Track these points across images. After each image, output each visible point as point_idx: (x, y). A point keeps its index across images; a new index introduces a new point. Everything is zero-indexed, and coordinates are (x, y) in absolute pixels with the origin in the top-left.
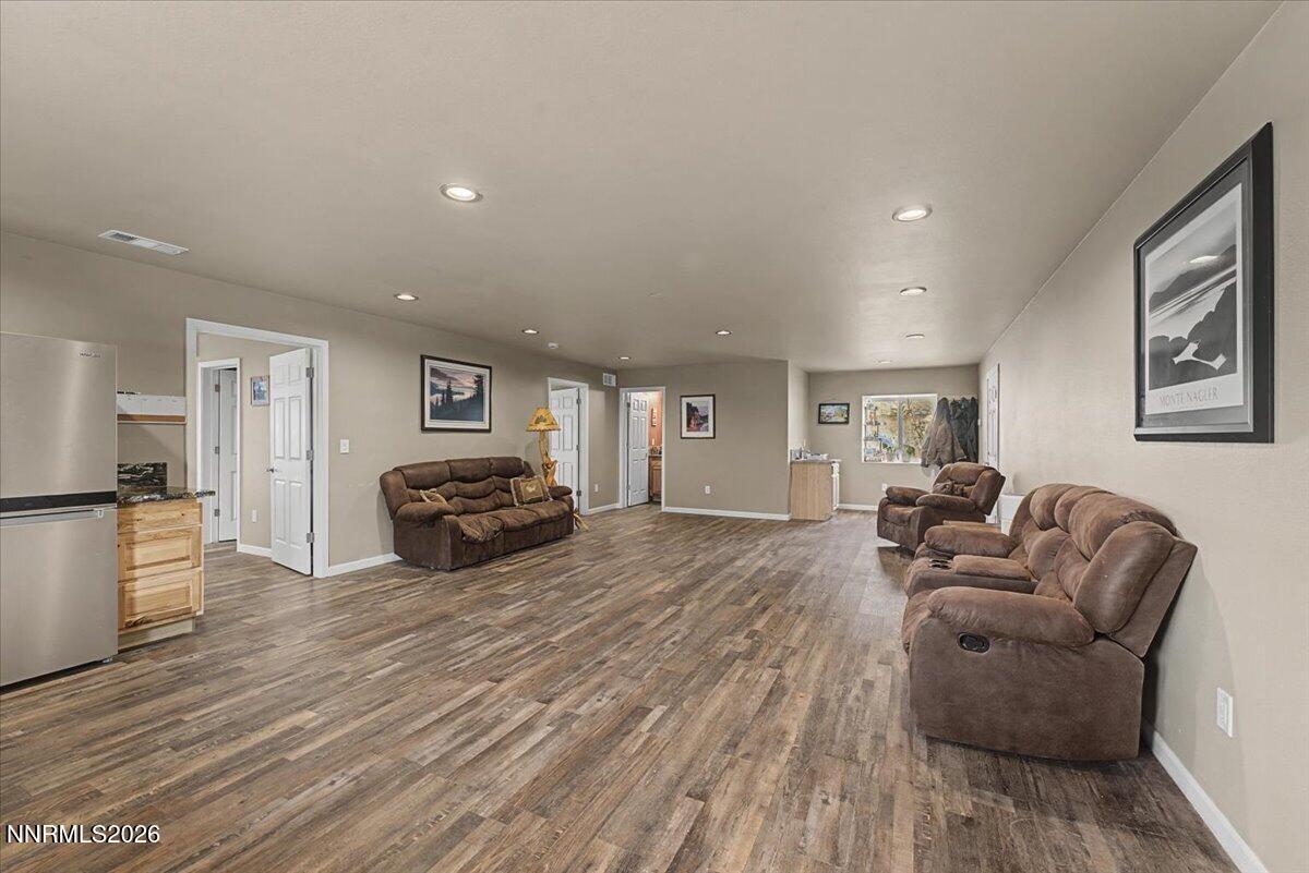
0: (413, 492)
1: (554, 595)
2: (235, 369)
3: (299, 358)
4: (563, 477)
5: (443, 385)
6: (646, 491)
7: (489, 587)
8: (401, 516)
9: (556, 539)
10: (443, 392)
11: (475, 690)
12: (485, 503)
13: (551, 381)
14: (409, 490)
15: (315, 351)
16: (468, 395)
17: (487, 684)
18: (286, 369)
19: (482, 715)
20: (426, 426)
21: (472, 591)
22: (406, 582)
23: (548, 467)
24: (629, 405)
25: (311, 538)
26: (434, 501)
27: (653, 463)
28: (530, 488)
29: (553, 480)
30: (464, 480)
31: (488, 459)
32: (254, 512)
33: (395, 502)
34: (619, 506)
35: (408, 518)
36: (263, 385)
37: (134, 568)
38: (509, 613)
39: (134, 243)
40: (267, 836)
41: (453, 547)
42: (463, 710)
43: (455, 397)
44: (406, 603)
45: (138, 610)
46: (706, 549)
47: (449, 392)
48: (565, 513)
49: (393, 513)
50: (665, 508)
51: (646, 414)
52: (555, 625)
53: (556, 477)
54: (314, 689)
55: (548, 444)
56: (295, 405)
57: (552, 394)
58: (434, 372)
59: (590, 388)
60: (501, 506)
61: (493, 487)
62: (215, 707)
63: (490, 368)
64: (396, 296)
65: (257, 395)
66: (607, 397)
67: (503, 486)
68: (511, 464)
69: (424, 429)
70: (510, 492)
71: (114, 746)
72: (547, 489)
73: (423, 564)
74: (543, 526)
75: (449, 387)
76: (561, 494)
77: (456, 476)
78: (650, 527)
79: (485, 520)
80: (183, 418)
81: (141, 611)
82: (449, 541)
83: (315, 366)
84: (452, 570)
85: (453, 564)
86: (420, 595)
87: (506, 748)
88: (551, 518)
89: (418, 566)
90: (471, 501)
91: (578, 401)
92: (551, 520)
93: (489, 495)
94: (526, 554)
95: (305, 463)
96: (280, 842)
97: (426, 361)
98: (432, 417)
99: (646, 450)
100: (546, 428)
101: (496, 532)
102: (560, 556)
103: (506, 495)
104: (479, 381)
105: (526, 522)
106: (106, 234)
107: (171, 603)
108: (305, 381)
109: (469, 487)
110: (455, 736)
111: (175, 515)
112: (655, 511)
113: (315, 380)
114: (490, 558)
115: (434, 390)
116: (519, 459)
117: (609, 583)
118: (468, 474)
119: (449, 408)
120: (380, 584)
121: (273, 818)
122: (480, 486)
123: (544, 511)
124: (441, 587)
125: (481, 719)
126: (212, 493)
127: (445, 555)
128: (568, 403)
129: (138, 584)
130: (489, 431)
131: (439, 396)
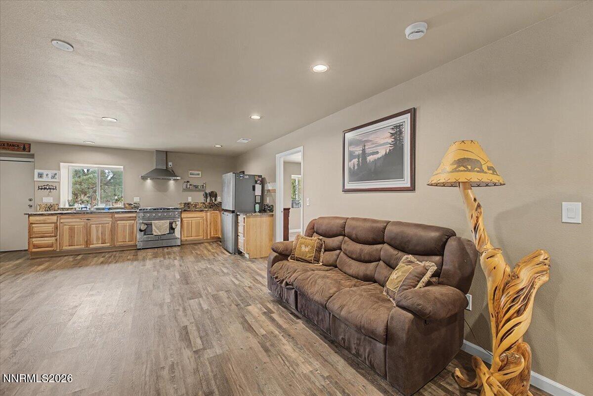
5: (358, 150)
10: (358, 156)
16: (382, 153)
43: (371, 157)
47: (364, 154)
63: (412, 111)
75: (364, 150)
80: (275, 190)
98: (351, 179)
104: (397, 132)
115: (352, 156)
130: (412, 188)
131: (355, 161)
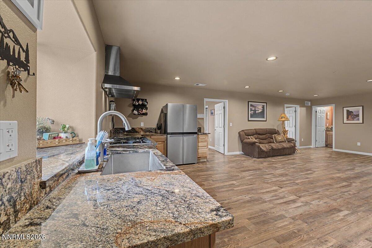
0: (247, 137)
1: (292, 170)
2: (207, 108)
3: (221, 105)
4: (290, 135)
5: (253, 109)
6: (324, 142)
7: (270, 164)
8: (244, 142)
9: (289, 154)
10: (253, 110)
11: (274, 188)
12: (265, 141)
13: (286, 105)
14: (246, 136)
15: (225, 103)
16: (260, 111)
17: (277, 188)
18: (218, 108)
19: (279, 194)
20: (249, 120)
21: (265, 164)
22: (246, 159)
23: (285, 132)
24: (316, 112)
25: (224, 145)
26: (252, 139)
27: (328, 132)
28: (279, 138)
29: (287, 136)
30: (259, 134)
31: (266, 129)
32: (211, 139)
33: (242, 139)
34: (311, 147)
35: (246, 143)
36: (213, 111)
37: (199, 147)
38: (279, 172)
39: (199, 85)
40: (236, 201)
41: (258, 152)
42: (272, 192)
43: (257, 112)
44: (248, 164)
45: (199, 155)
46: (360, 166)
47: (255, 111)
48: (292, 146)
49: (242, 141)
50: (334, 149)
51: (325, 115)
52: (296, 178)
53: (288, 135)
54: (234, 177)
55: (284, 125)
56: (220, 115)
57: (286, 109)
58: (251, 105)
59: (300, 107)
60: (271, 142)
61: (267, 137)
62: (217, 176)
63: (266, 103)
64: (244, 87)
65: (212, 113)
66: (307, 110)
67: (271, 137)
68: (273, 131)
69: (249, 121)
70: (273, 139)
71: (203, 178)
72: (285, 139)
73: (250, 155)
74: (284, 150)
75: (255, 109)
76: (290, 140)
77: (257, 133)
78: (328, 155)
79: (267, 145)
80: (203, 118)
81: (200, 155)
82: (257, 150)
83: (225, 106)
84: (258, 158)
85: (258, 156)
86: (250, 162)
87: (289, 204)
88: (287, 147)
89: (249, 156)
90: (262, 140)
91: (295, 111)
92: (287, 148)
93: (266, 139)
94: (279, 157)
95: (223, 128)
96: (239, 203)
97: (249, 102)
98: (251, 117)
99: (324, 128)
100: (285, 120)
101: (270, 149)
102: (292, 159)
103: (272, 140)
104: (263, 107)
105: (279, 148)
106: (195, 85)
107: (204, 155)
108: (223, 109)
109: (261, 136)
110: (273, 196)
111: (204, 137)
112: (329, 150)
113: (225, 109)
114: (269, 157)
115: (251, 110)
116: (275, 129)
117: (314, 170)
118: (261, 133)
119: (254, 115)
120: (240, 158)
121: (235, 199)
122: (264, 136)
123: (286, 145)
124: (256, 162)
125: (279, 195)
126: (210, 133)
127: (256, 154)
128: (291, 112)
129: (200, 150)
130: (266, 121)
131: (253, 112)
